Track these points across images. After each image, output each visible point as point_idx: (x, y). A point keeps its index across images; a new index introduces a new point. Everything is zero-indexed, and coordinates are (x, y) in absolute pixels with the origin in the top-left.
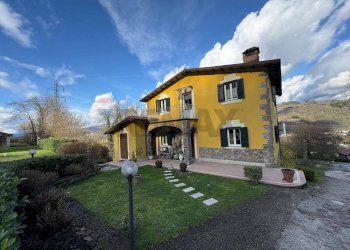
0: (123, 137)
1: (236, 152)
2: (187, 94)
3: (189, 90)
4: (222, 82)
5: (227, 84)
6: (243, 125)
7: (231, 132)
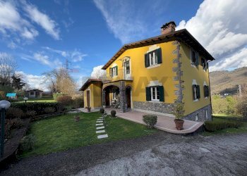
0: (88, 92)
1: (156, 105)
2: (127, 62)
3: (128, 59)
4: (148, 52)
5: (151, 53)
6: (160, 85)
7: (154, 90)
